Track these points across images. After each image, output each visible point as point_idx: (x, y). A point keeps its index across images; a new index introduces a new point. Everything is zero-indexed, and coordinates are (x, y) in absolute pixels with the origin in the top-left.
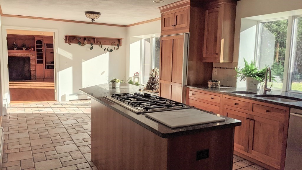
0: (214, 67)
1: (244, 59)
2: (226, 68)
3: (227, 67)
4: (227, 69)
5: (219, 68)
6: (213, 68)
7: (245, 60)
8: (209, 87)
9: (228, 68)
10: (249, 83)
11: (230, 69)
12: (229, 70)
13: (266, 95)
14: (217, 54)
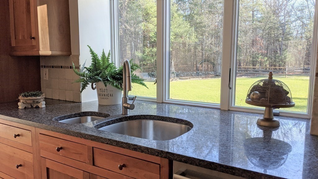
0: (42, 66)
1: (90, 47)
2: (62, 67)
3: (63, 65)
4: (63, 69)
5: (50, 67)
6: (41, 69)
7: (91, 50)
8: (20, 107)
9: (65, 67)
10: (101, 93)
11: (68, 67)
12: (66, 69)
13: (126, 117)
14: (34, 38)
